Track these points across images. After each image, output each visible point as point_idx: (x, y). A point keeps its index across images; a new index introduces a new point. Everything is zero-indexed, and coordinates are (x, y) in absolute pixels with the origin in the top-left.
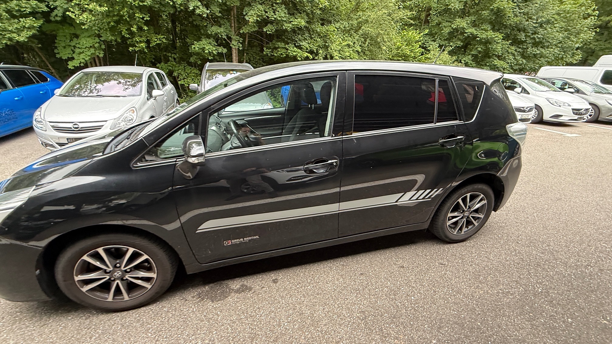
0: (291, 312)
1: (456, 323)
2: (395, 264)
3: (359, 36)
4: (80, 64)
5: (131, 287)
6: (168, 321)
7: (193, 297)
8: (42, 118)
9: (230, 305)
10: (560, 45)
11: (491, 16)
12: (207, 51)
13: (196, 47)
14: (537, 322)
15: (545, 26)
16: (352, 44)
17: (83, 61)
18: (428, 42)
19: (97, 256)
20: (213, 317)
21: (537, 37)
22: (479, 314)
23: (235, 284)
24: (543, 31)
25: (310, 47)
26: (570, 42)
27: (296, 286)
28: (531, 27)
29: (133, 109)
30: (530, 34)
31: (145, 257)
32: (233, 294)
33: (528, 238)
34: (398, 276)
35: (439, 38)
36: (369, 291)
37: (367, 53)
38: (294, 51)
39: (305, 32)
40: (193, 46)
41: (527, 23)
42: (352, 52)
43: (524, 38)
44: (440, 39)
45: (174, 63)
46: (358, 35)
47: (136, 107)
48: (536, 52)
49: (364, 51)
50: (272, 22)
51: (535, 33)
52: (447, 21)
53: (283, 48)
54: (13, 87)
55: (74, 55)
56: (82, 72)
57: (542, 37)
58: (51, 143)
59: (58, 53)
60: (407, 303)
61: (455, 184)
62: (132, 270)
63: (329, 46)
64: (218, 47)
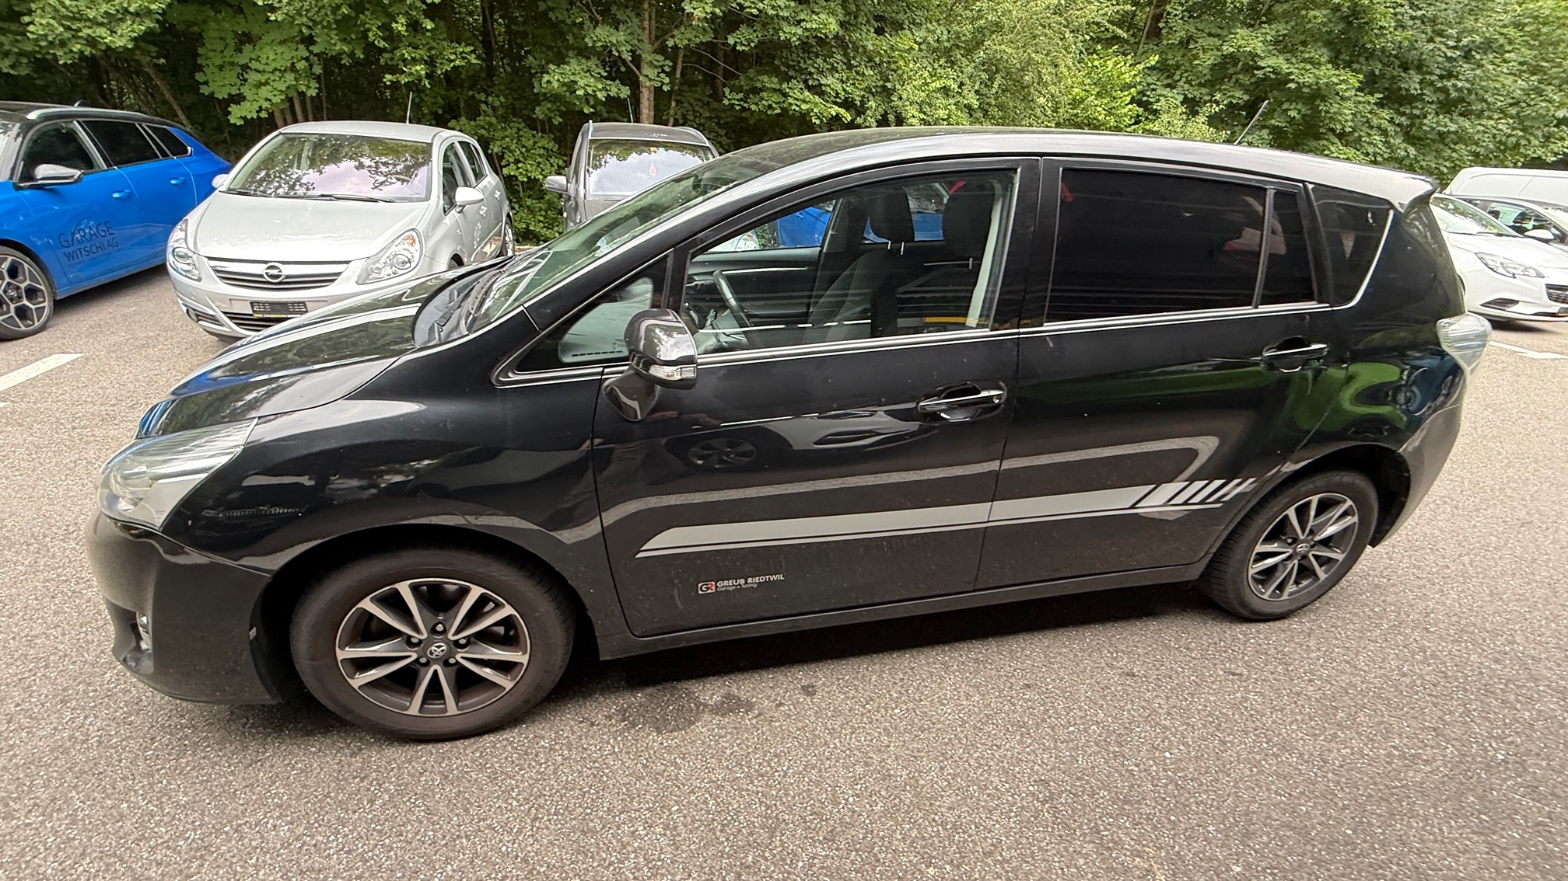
0: (859, 770)
1: (1287, 826)
2: (1112, 667)
3: (975, 67)
4: (257, 112)
5: (466, 682)
6: (555, 772)
7: (610, 718)
8: (191, 246)
9: (703, 743)
10: (1513, 111)
11: (1331, 25)
12: (580, 92)
13: (553, 79)
14: (1503, 837)
15: (1478, 57)
16: (955, 86)
17: (266, 105)
18: (1154, 90)
19: (394, 602)
20: (664, 771)
21: (1454, 86)
22: (1345, 807)
23: (711, 691)
24: (1473, 70)
25: (844, 90)
26: (1543, 104)
27: (864, 707)
28: (1440, 59)
29: (412, 236)
30: (1434, 78)
31: (508, 611)
32: (706, 717)
33: (1454, 619)
34: (1122, 696)
35: (1184, 79)
36: (1053, 730)
37: (994, 111)
38: (804, 101)
39: (834, 50)
40: (546, 77)
41: (1431, 46)
42: (954, 107)
43: (1418, 87)
44: (1189, 82)
45: (494, 120)
46: (973, 65)
47: (421, 228)
48: (1446, 126)
49: (986, 107)
50: (750, 21)
51: (1450, 75)
52: (1210, 35)
53: (775, 90)
54: (109, 165)
55: (246, 90)
56: (281, 134)
57: (1468, 85)
58: (211, 312)
59: (206, 83)
60: (1154, 768)
61: (1289, 468)
62: (470, 640)
63: (894, 90)
64: (609, 82)
